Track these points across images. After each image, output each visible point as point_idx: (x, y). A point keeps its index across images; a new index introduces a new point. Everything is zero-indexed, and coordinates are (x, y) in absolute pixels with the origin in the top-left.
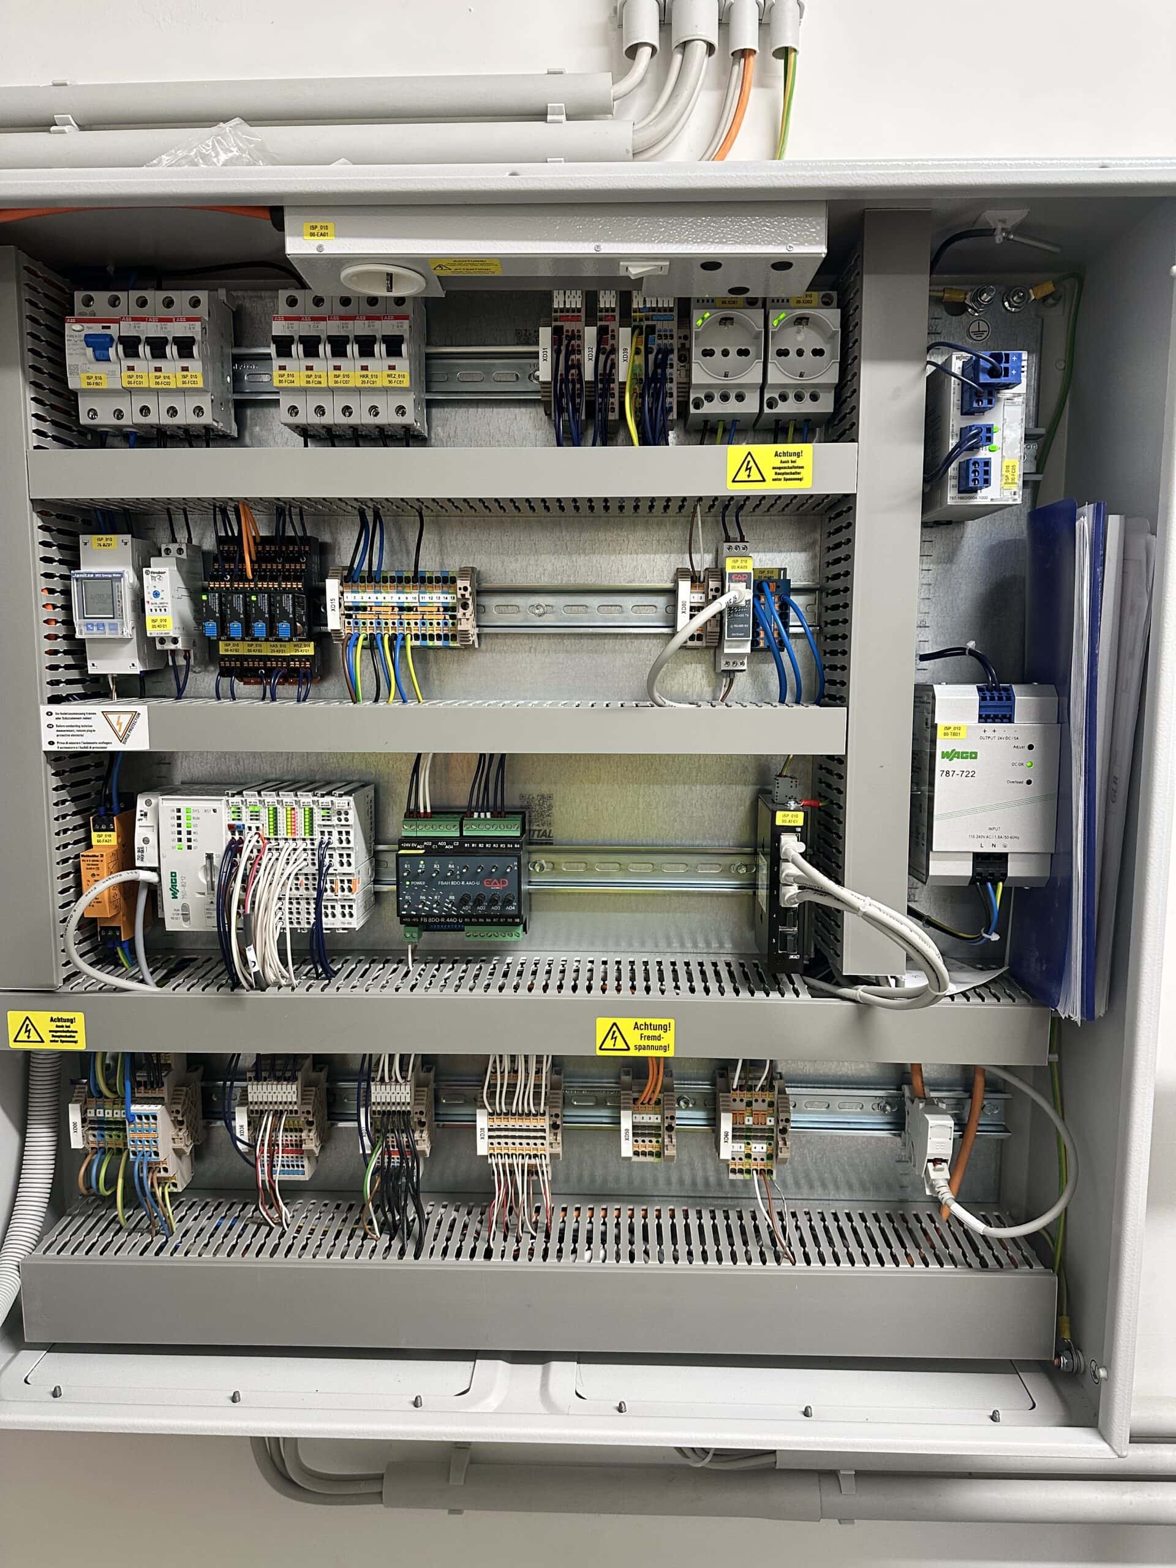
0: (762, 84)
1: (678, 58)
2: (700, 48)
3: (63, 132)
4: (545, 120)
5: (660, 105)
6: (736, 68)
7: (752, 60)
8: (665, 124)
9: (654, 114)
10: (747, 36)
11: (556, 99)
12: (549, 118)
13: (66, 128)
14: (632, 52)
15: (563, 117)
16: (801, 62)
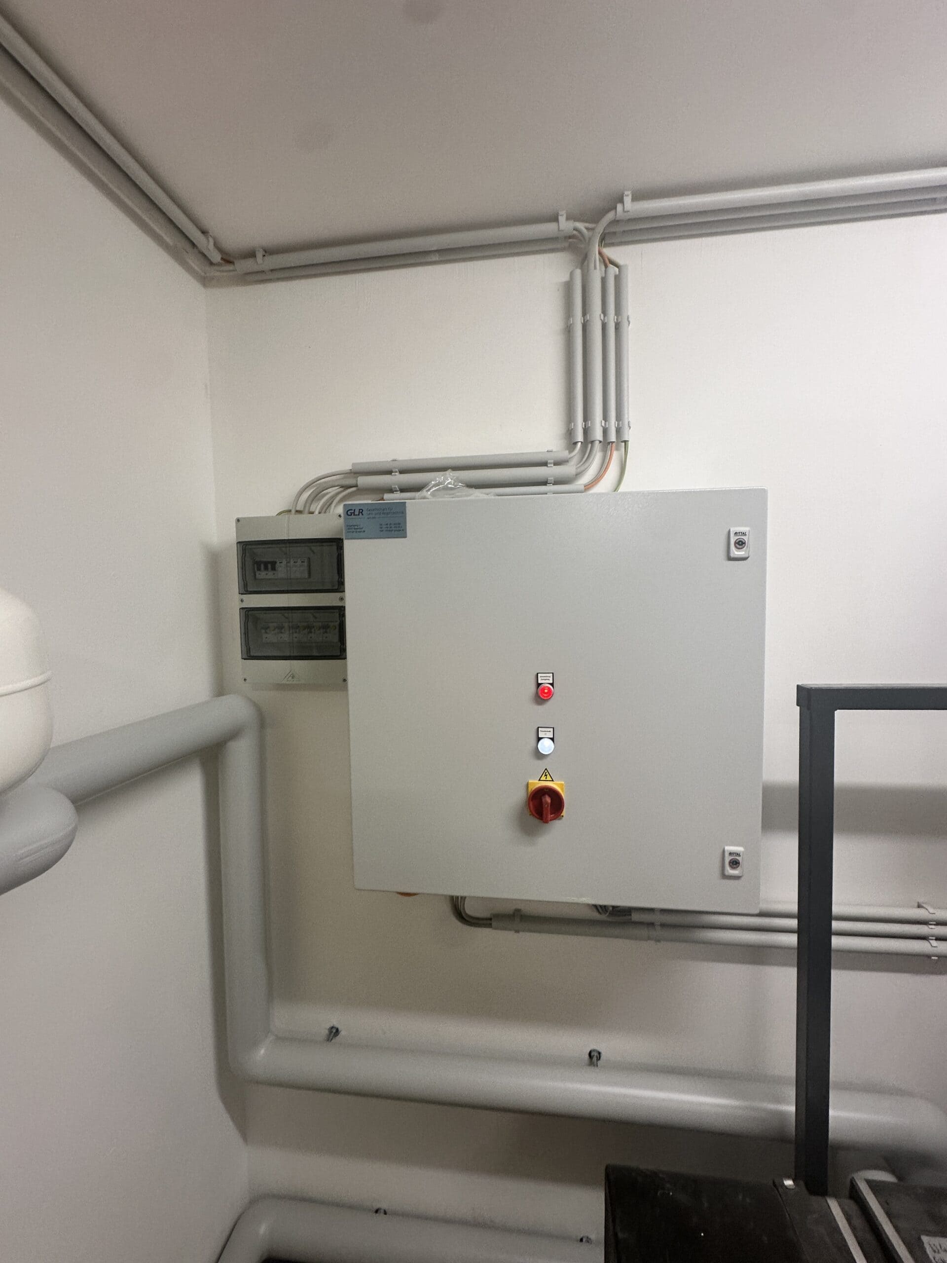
0: (617, 449)
1: (590, 445)
2: (597, 442)
3: (396, 475)
4: (547, 466)
5: (584, 459)
6: (609, 447)
7: (614, 444)
8: (586, 467)
9: (581, 463)
10: (613, 437)
11: (550, 458)
12: (549, 465)
13: (397, 473)
14: (576, 443)
15: (552, 465)
16: (630, 444)
